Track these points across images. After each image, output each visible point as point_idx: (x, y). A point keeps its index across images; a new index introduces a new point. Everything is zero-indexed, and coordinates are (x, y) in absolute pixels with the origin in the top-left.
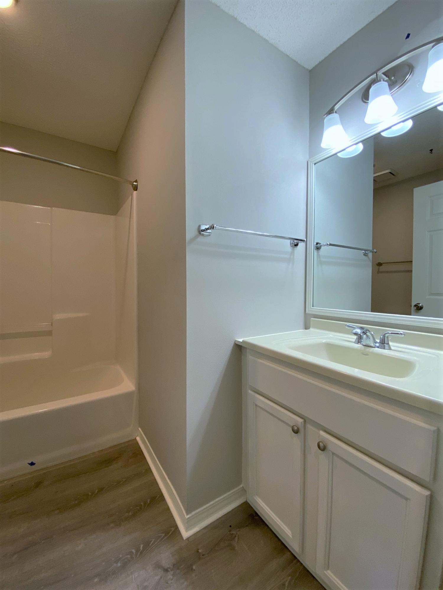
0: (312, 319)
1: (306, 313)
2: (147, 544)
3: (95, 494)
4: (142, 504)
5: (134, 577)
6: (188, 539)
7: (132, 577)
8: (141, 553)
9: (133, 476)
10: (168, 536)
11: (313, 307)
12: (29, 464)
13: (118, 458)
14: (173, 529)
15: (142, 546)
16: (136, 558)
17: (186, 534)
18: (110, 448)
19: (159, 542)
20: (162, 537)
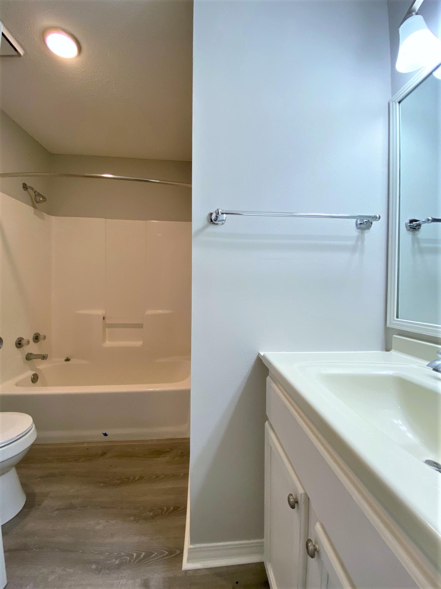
0: (394, 336)
1: (387, 326)
2: (149, 555)
3: (135, 480)
4: (165, 509)
5: (122, 583)
6: (186, 571)
7: (120, 582)
8: (140, 561)
9: (171, 475)
10: (170, 557)
11: (397, 317)
12: (103, 433)
13: (168, 452)
14: (178, 552)
15: (144, 554)
16: (133, 563)
17: (186, 565)
18: (167, 440)
19: (159, 558)
20: (165, 554)
